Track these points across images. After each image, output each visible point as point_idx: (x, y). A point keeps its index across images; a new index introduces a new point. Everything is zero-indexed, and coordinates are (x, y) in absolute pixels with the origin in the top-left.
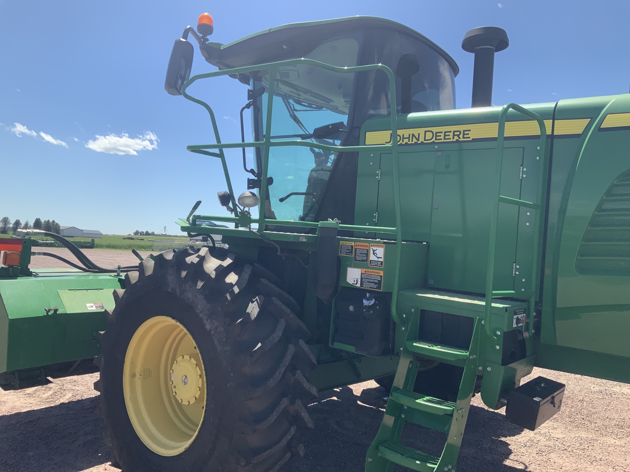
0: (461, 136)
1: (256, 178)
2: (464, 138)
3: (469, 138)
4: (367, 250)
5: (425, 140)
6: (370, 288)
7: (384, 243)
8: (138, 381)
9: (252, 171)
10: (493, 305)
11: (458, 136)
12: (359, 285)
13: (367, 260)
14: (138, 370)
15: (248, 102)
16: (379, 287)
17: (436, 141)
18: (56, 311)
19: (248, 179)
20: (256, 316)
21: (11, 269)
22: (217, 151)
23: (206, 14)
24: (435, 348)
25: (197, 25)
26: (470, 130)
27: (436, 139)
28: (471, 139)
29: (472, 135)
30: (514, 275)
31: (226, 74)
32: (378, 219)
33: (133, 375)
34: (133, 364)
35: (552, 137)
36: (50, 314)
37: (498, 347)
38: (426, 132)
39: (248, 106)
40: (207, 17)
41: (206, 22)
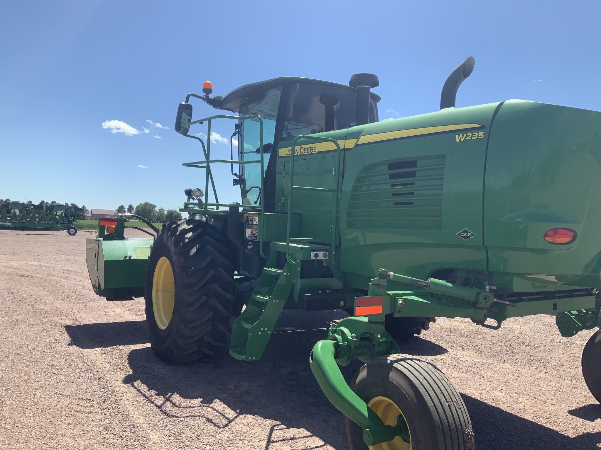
0: (313, 150)
1: (238, 179)
2: (314, 151)
3: (316, 151)
4: (253, 219)
5: (301, 153)
6: (254, 239)
7: (259, 214)
8: (160, 294)
9: (236, 175)
10: (290, 244)
11: (312, 150)
12: (250, 238)
13: (252, 224)
14: (160, 288)
15: (235, 131)
16: (256, 239)
17: (304, 154)
18: (130, 257)
19: (234, 179)
20: (193, 254)
21: (111, 235)
22: (205, 165)
23: (208, 82)
24: (270, 269)
25: (202, 89)
26: (316, 147)
27: (304, 153)
28: (316, 152)
29: (318, 150)
30: (331, 231)
31: (197, 123)
32: (284, 201)
33: (158, 290)
34: (157, 284)
35: (345, 150)
36: (126, 259)
37: (298, 269)
38: (301, 148)
39: (235, 134)
40: (209, 84)
41: (207, 87)
